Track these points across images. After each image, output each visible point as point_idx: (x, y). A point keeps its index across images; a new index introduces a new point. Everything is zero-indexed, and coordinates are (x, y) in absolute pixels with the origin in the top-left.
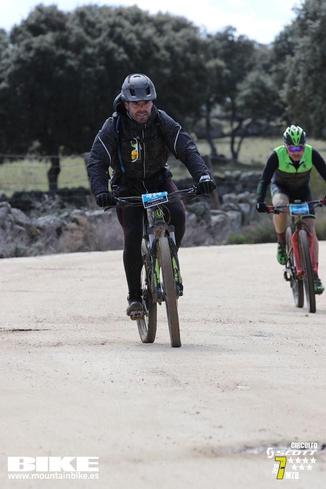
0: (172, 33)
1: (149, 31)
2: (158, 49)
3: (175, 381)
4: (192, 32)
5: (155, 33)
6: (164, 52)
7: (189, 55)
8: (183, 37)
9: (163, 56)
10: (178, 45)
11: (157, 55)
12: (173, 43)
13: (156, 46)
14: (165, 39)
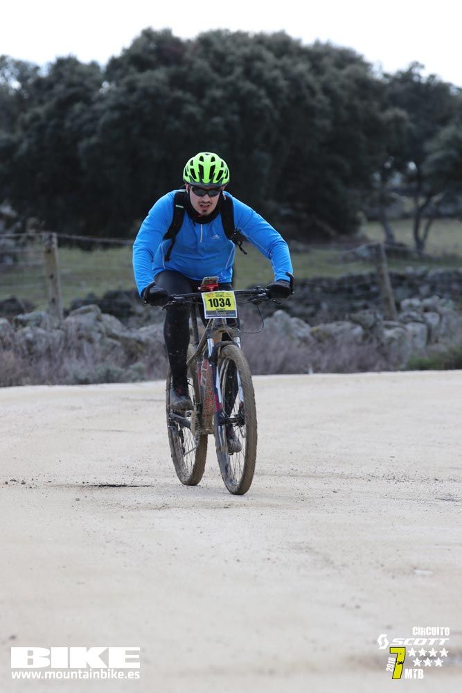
0: (334, 70)
1: (302, 67)
2: (313, 93)
3: (328, 562)
4: (361, 69)
5: (310, 70)
6: (320, 96)
7: (356, 102)
8: (348, 77)
9: (320, 101)
10: (343, 87)
11: (312, 102)
12: (335, 85)
13: (310, 88)
14: (323, 78)
